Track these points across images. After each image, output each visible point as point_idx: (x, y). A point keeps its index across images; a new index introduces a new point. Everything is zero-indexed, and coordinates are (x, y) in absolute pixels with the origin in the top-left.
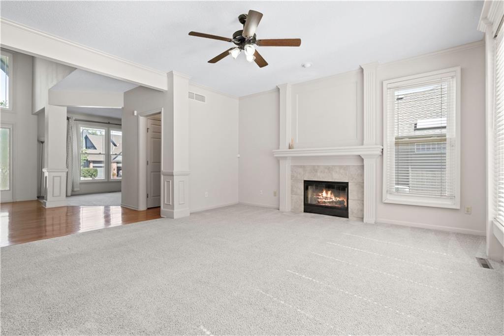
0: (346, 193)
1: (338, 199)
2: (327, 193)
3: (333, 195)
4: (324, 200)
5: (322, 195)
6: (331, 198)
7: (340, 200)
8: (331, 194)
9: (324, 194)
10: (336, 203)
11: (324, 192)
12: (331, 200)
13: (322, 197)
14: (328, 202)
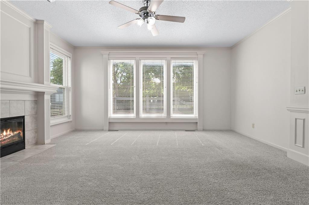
0: (23, 126)
1: (15, 133)
2: (7, 132)
3: (11, 132)
4: (4, 138)
5: (3, 134)
6: (10, 135)
7: (17, 133)
8: (10, 131)
9: (5, 133)
10: (13, 137)
11: (5, 131)
12: (10, 136)
13: (2, 137)
14: (7, 139)
